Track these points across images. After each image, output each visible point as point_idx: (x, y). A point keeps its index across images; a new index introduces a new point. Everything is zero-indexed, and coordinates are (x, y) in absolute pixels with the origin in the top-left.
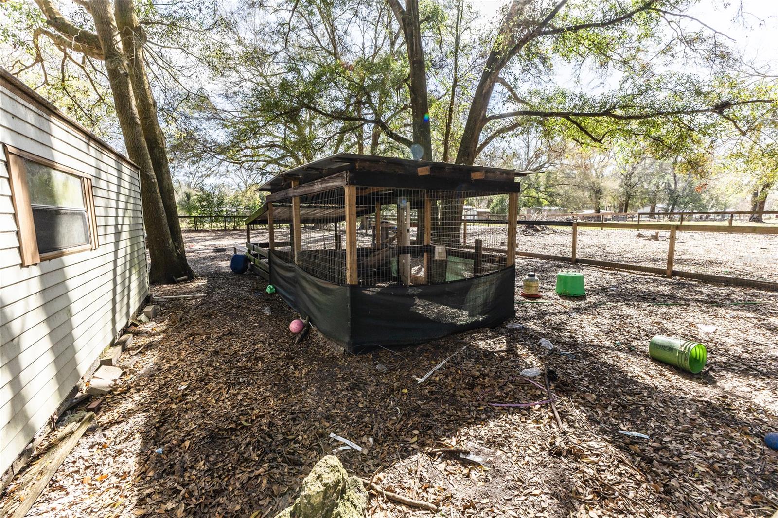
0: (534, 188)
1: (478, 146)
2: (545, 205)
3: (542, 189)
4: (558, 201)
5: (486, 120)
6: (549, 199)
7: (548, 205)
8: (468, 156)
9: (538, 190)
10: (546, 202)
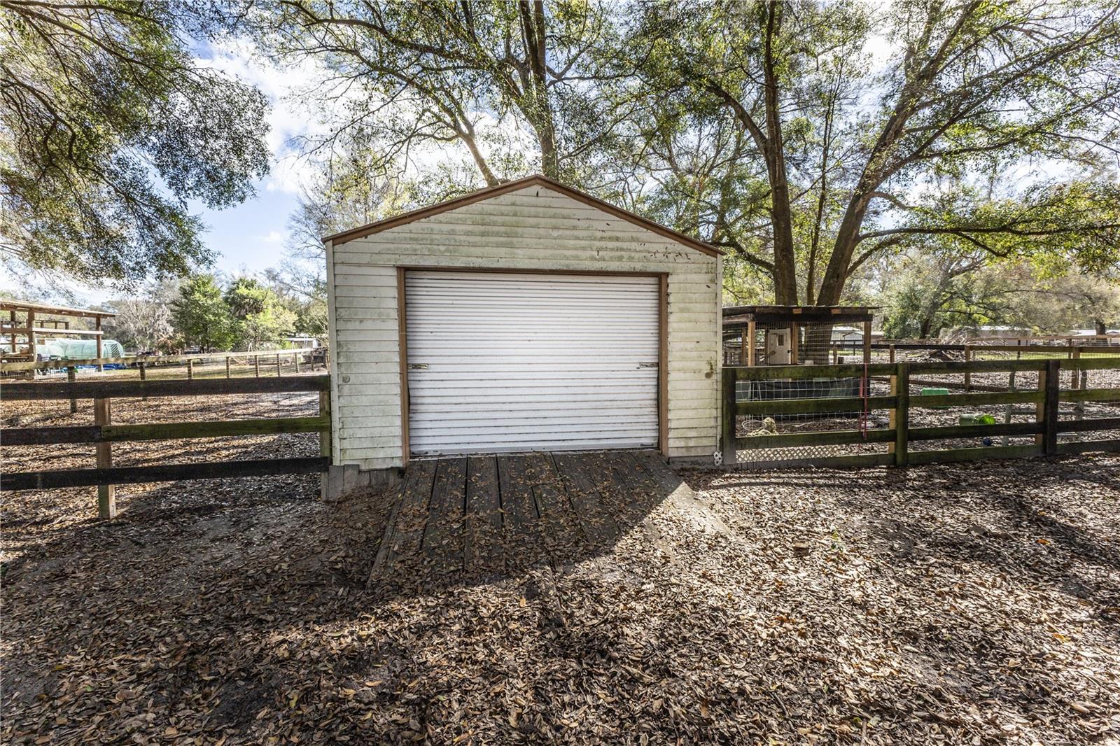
0: (963, 298)
1: (851, 265)
2: (984, 324)
3: (975, 299)
4: (1007, 317)
5: (859, 239)
6: (990, 313)
7: (989, 324)
8: (838, 277)
9: (969, 302)
10: (987, 319)
